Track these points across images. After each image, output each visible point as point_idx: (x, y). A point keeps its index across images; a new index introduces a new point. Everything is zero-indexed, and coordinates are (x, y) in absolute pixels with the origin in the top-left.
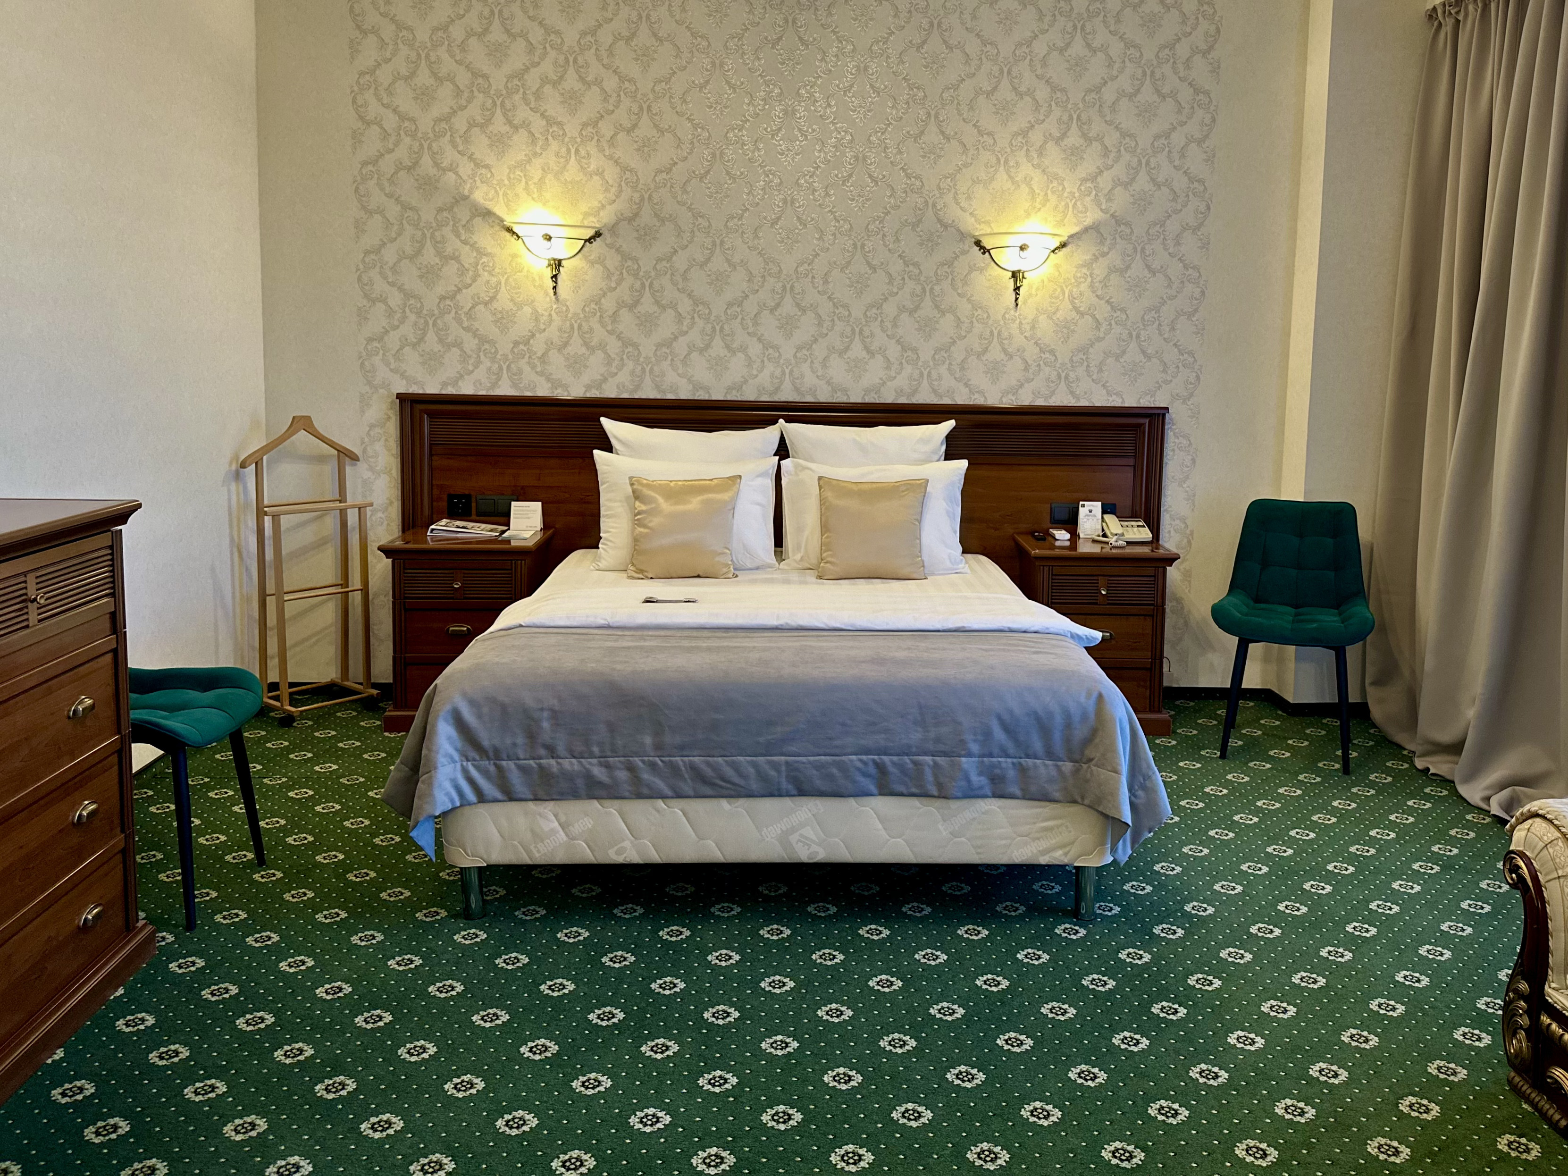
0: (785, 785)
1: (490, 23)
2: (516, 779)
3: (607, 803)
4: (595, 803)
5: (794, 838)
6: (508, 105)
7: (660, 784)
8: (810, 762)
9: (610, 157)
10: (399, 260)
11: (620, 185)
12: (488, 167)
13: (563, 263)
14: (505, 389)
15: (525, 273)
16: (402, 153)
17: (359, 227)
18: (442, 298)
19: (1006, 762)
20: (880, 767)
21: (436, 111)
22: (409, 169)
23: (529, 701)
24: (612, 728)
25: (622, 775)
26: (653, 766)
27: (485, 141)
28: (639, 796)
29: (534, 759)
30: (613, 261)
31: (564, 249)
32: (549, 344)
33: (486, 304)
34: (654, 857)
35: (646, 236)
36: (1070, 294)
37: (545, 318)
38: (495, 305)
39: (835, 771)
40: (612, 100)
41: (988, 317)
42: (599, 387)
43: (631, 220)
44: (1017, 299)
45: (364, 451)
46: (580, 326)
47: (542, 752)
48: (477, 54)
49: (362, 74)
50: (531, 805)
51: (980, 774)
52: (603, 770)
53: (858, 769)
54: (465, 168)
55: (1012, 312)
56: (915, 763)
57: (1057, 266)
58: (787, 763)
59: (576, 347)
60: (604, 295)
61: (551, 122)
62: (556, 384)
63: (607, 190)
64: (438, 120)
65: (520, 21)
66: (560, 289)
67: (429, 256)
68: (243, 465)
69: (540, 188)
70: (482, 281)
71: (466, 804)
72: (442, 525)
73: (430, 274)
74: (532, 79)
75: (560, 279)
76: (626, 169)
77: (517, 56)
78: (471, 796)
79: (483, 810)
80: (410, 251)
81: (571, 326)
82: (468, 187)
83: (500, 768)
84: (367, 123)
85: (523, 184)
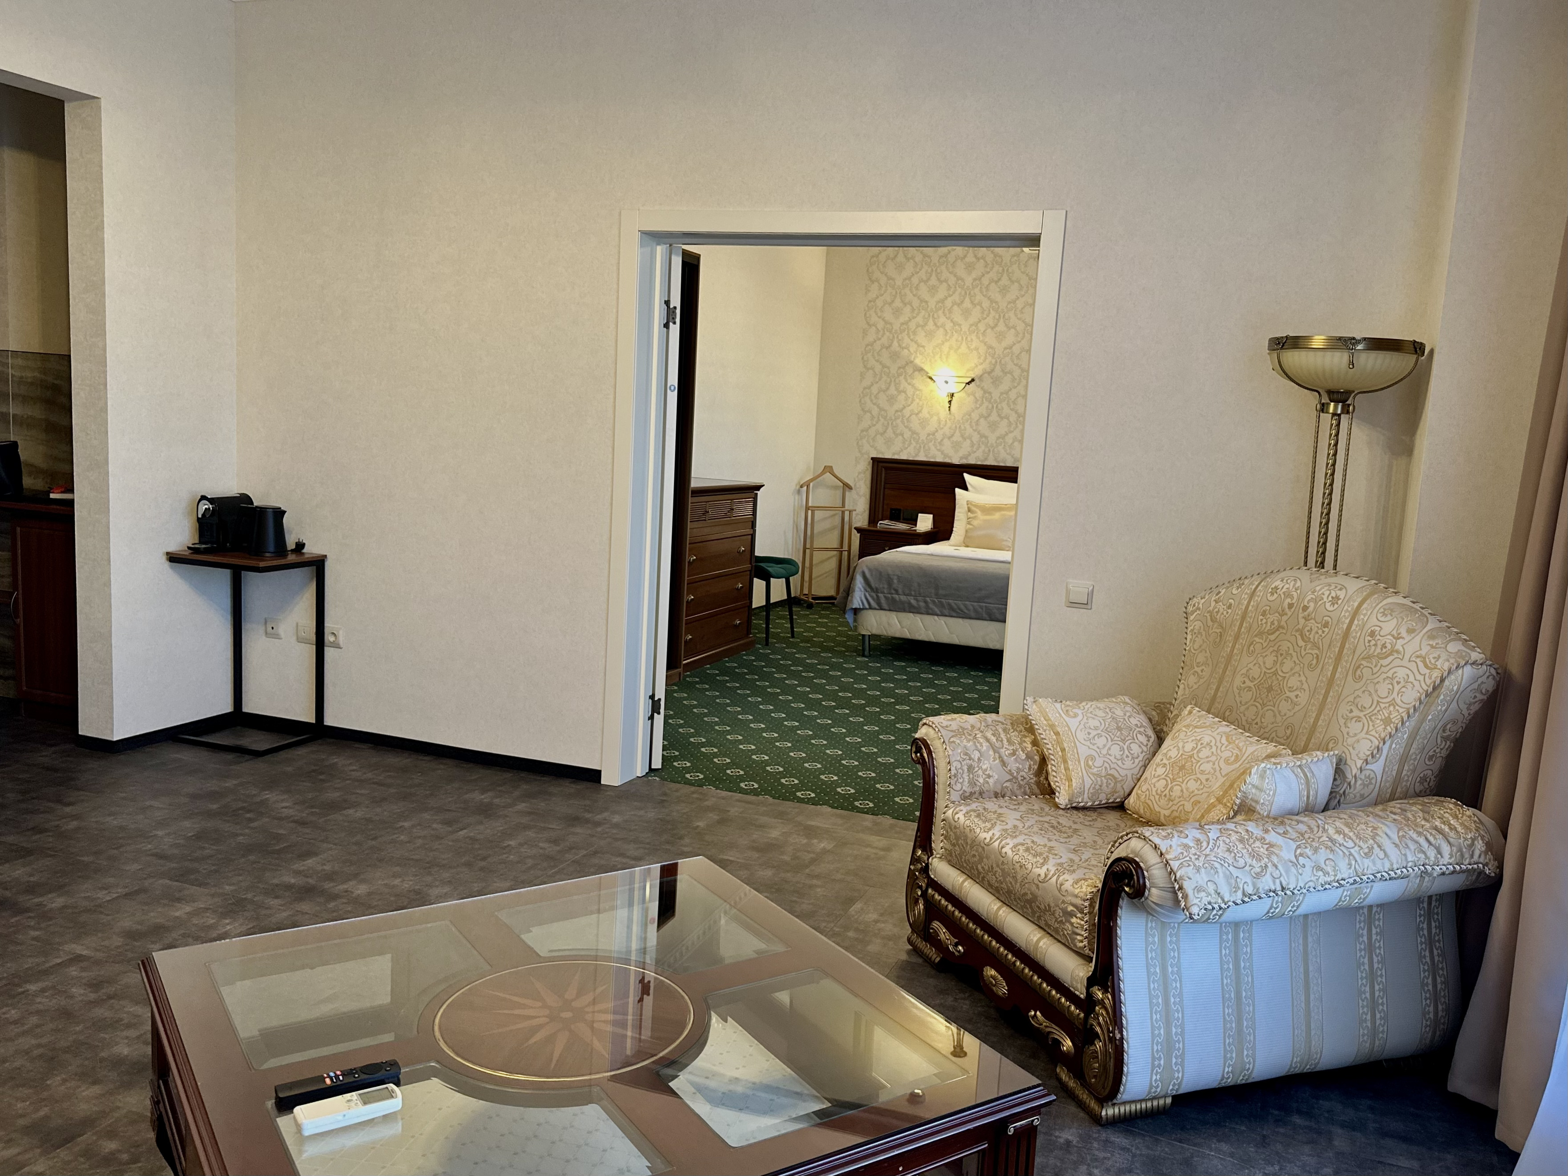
0: (985, 615)
1: (931, 276)
2: (883, 601)
3: (916, 615)
4: (911, 614)
5: (987, 638)
6: (935, 316)
7: (937, 610)
8: (996, 607)
9: (982, 341)
10: (879, 393)
11: (986, 356)
12: (923, 347)
13: (955, 394)
14: (922, 458)
15: (936, 400)
16: (884, 340)
17: (862, 376)
18: (897, 411)
21: (903, 319)
22: (887, 348)
23: (890, 572)
24: (919, 585)
25: (922, 604)
26: (934, 602)
27: (924, 334)
28: (928, 614)
29: (890, 594)
30: (979, 393)
32: (944, 435)
33: (917, 414)
34: (933, 639)
35: (996, 381)
37: (943, 423)
38: (920, 415)
40: (986, 313)
42: (966, 458)
43: (989, 373)
45: (855, 485)
46: (960, 427)
47: (893, 592)
48: (924, 291)
49: (870, 301)
50: (888, 613)
52: (915, 602)
54: (913, 348)
58: (986, 606)
59: (957, 437)
60: (973, 411)
61: (955, 324)
62: (946, 456)
63: (979, 358)
64: (902, 324)
65: (945, 274)
66: (951, 408)
67: (892, 391)
68: (802, 487)
69: (947, 358)
70: (915, 403)
71: (864, 609)
72: (886, 522)
73: (892, 400)
74: (948, 303)
75: (952, 402)
76: (990, 347)
77: (942, 292)
78: (867, 606)
79: (870, 612)
80: (883, 387)
81: (956, 427)
82: (913, 357)
83: (877, 596)
84: (870, 325)
85: (939, 355)
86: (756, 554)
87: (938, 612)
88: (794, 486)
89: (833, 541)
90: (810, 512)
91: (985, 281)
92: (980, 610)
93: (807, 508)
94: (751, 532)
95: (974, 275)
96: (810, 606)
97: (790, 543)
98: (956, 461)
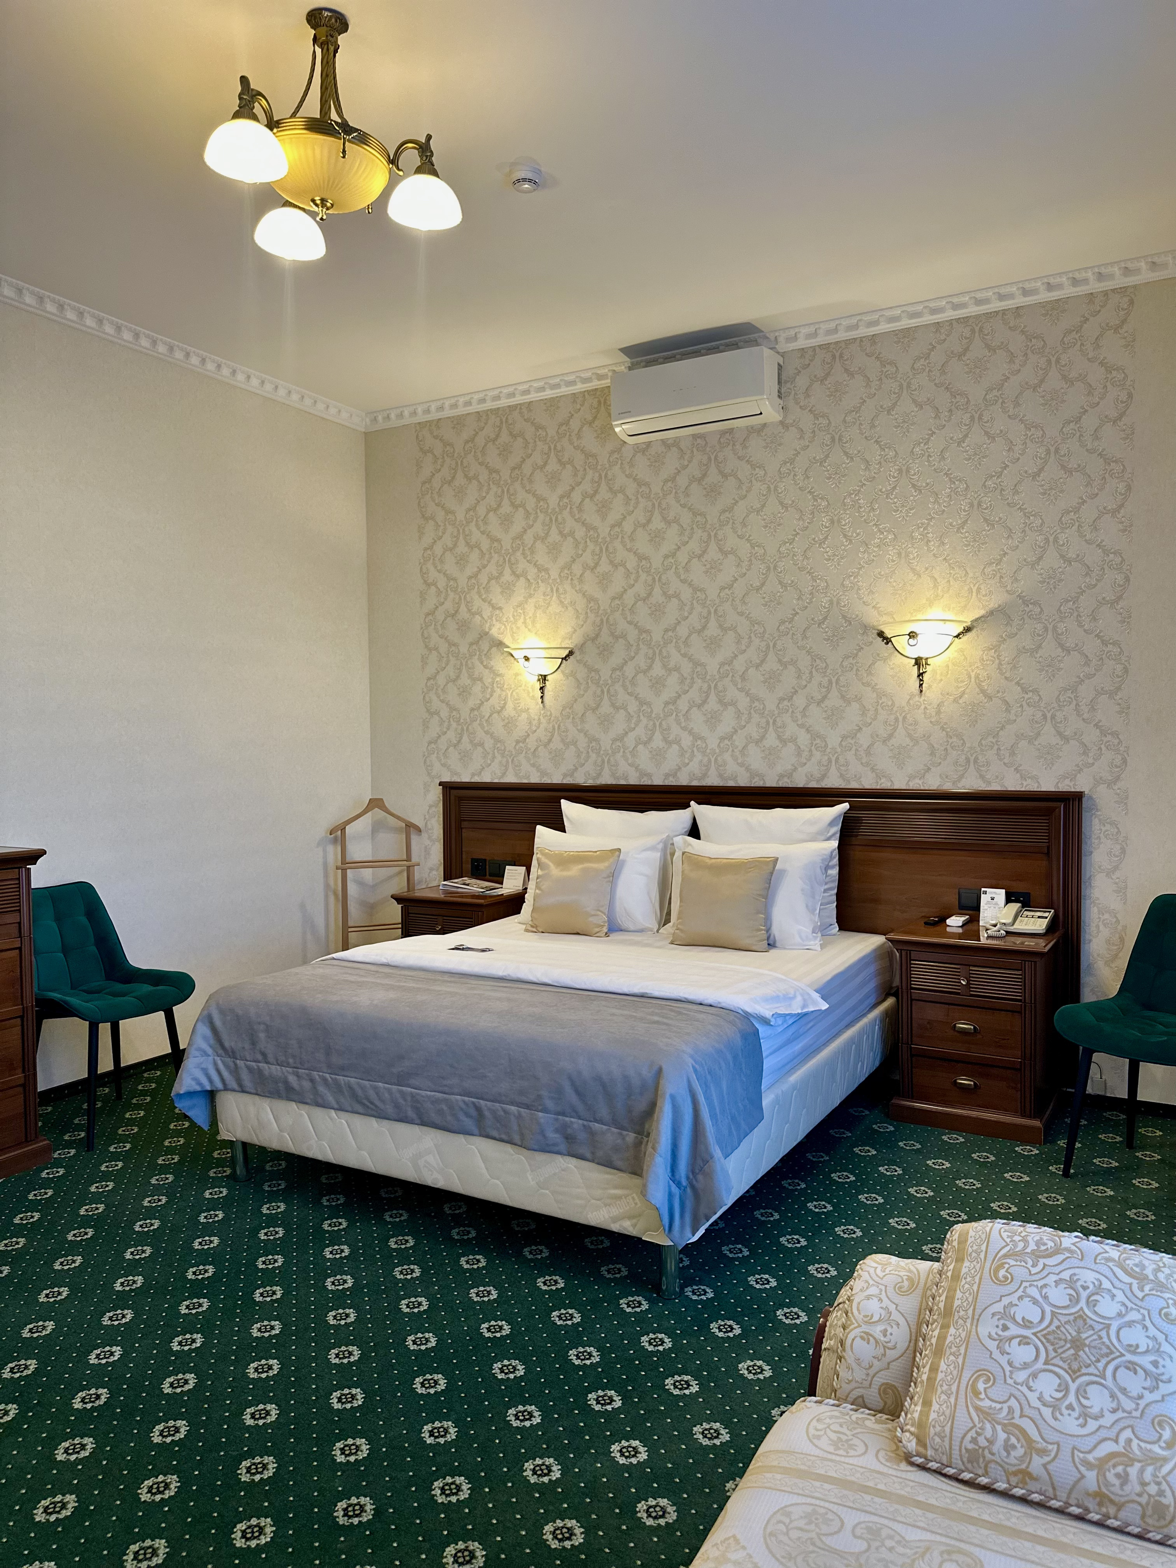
0: (411, 1113)
1: (502, 500)
3: (301, 1106)
5: (421, 1163)
6: (513, 560)
7: (331, 1097)
8: (429, 1097)
9: (580, 591)
10: (447, 683)
11: (587, 613)
12: (500, 609)
13: (548, 678)
14: (511, 778)
15: (523, 687)
16: (449, 605)
17: (424, 661)
18: (472, 710)
19: (576, 1123)
20: (478, 1109)
21: (470, 570)
22: (453, 616)
24: (301, 1044)
27: (500, 590)
28: (318, 1105)
29: (255, 1061)
30: (582, 674)
31: (548, 667)
32: (539, 740)
33: (499, 712)
34: (331, 1157)
35: (605, 652)
36: (977, 677)
37: (535, 723)
38: (505, 713)
39: (445, 1108)
40: (581, 547)
41: (893, 704)
42: (569, 775)
43: (594, 639)
44: (921, 685)
45: (425, 826)
46: (558, 727)
47: (259, 1057)
48: (494, 524)
49: (425, 549)
50: (256, 1098)
51: (557, 1131)
52: (295, 1078)
53: (462, 1109)
54: (487, 612)
55: (917, 698)
56: (505, 1111)
57: (961, 651)
58: (412, 1094)
59: (556, 744)
60: (575, 701)
61: (540, 569)
62: (544, 773)
63: (577, 617)
64: (470, 578)
65: (521, 495)
66: (546, 698)
67: (465, 680)
68: (335, 832)
69: (534, 622)
70: (496, 695)
71: (217, 1091)
73: (464, 693)
74: (528, 538)
75: (545, 690)
76: (590, 599)
77: (519, 522)
78: (221, 1086)
80: (452, 675)
81: (555, 728)
82: (487, 625)
84: (429, 585)
85: (522, 620)
91: (577, 497)
93: (345, 864)
95: (560, 491)
98: (552, 780)
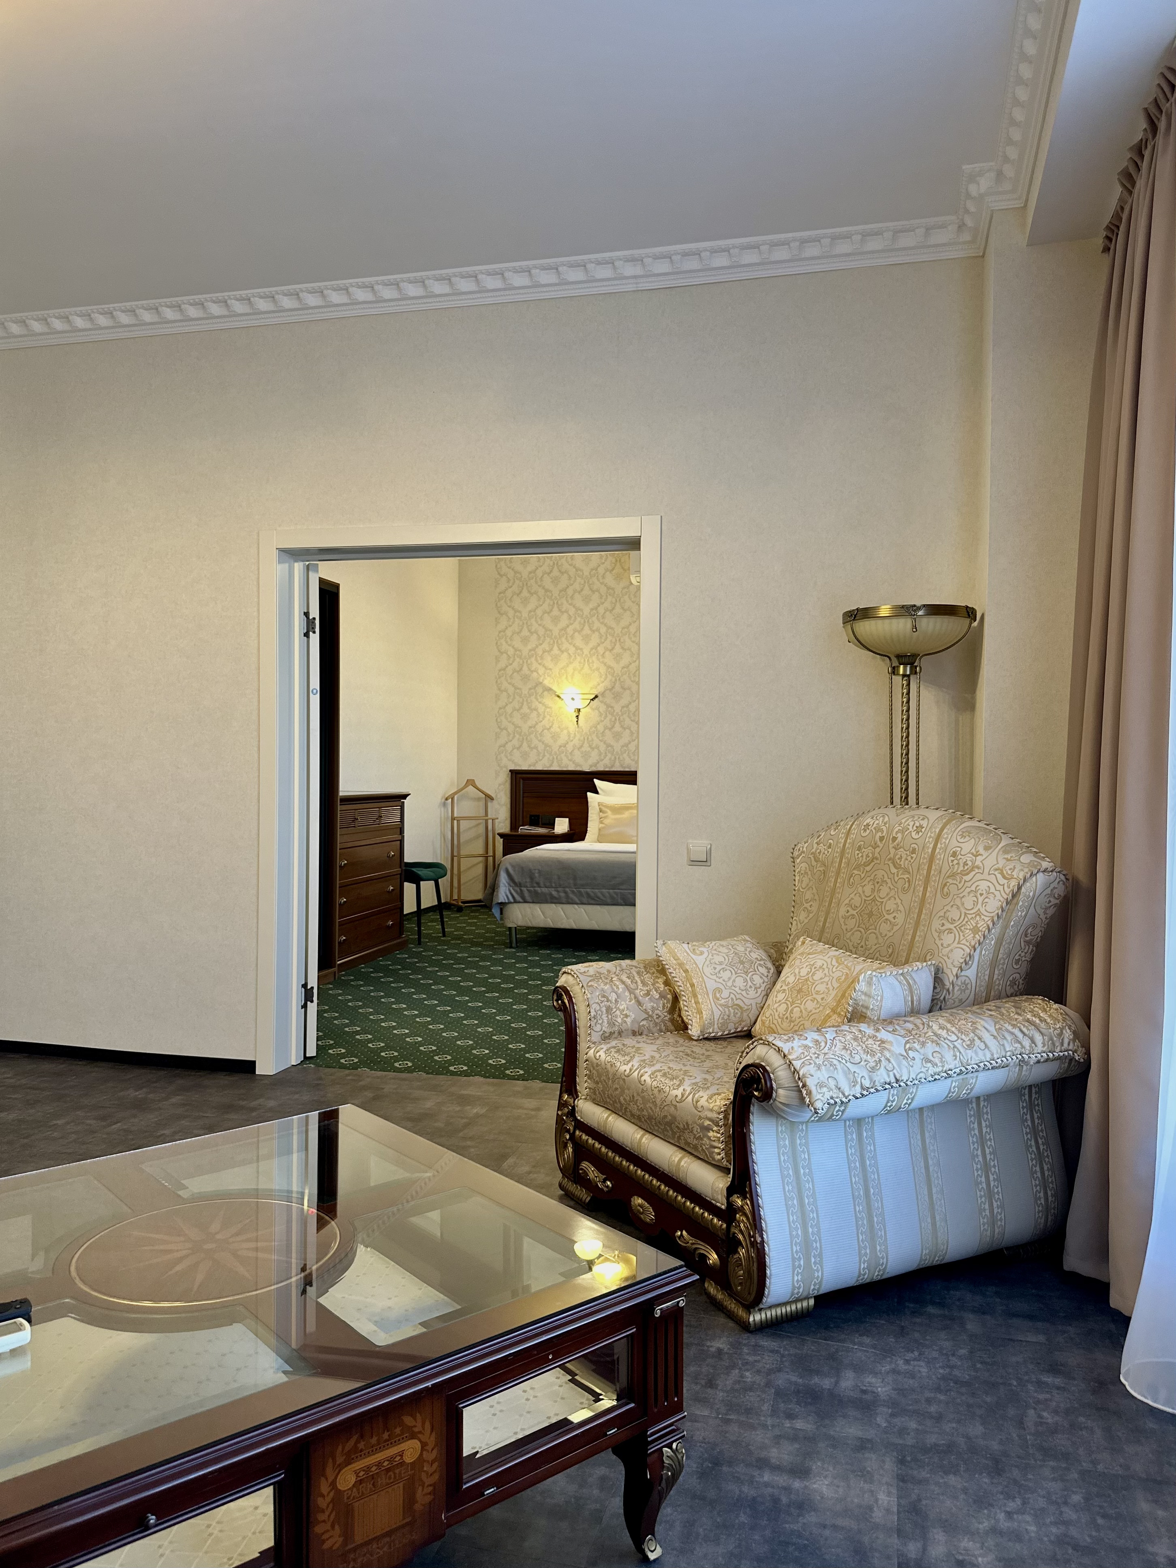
0: (620, 901)
1: (553, 608)
2: (526, 894)
3: (558, 905)
4: (554, 905)
5: (624, 922)
6: (559, 642)
7: (576, 899)
9: (603, 662)
10: (513, 711)
11: (606, 674)
12: (550, 669)
13: (581, 710)
14: (555, 767)
15: (564, 715)
16: (515, 665)
17: (497, 697)
18: (530, 727)
21: (530, 646)
22: (518, 672)
23: (531, 867)
24: (559, 878)
25: (562, 895)
26: (573, 892)
27: (550, 658)
28: (569, 903)
29: (533, 889)
30: (603, 708)
31: (581, 704)
32: (574, 746)
33: (548, 729)
34: (575, 927)
35: (617, 697)
37: (573, 735)
38: (552, 730)
40: (604, 638)
42: (595, 766)
43: (611, 690)
45: (496, 796)
46: (588, 738)
47: (535, 885)
48: (547, 622)
49: (500, 632)
50: (531, 905)
52: (556, 893)
54: (541, 671)
58: (621, 892)
59: (586, 747)
60: (599, 724)
61: (577, 648)
62: (577, 765)
63: (601, 677)
64: (530, 650)
65: (566, 606)
66: (579, 721)
67: (525, 709)
68: (447, 799)
69: (572, 678)
70: (546, 719)
71: (510, 903)
72: (526, 827)
73: (525, 717)
74: (570, 630)
75: (580, 717)
76: (609, 667)
77: (564, 621)
78: (512, 900)
79: (515, 905)
80: (517, 707)
81: (584, 739)
82: (542, 678)
83: (521, 890)
84: (501, 653)
85: (565, 676)
86: (406, 861)
87: (578, 902)
88: (438, 799)
89: (478, 848)
90: (455, 822)
91: (601, 610)
92: (615, 896)
93: (453, 819)
94: (397, 837)
95: (591, 606)
96: (460, 909)
97: (439, 852)
98: (586, 768)
